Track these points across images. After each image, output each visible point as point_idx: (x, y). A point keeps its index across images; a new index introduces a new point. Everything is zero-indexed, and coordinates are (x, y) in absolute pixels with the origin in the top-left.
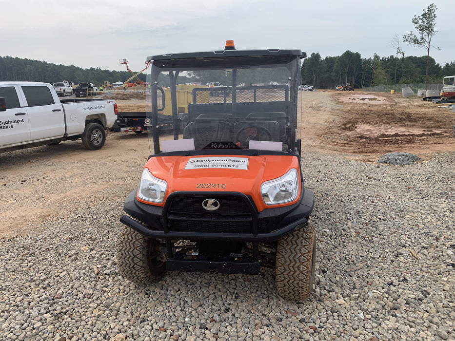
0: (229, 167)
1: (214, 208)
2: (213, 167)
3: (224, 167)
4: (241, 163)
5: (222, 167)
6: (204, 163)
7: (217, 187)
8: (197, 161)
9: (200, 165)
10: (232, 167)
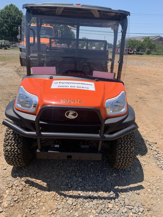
0: (83, 89)
1: (73, 117)
2: (71, 88)
3: (79, 88)
4: (90, 86)
5: (78, 88)
6: (64, 85)
7: (76, 102)
8: (59, 83)
9: (62, 86)
10: (84, 89)
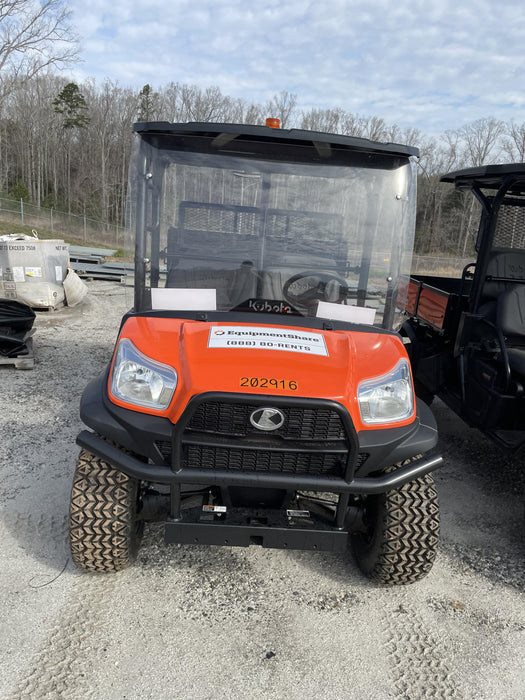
1: (272, 427)
2: (263, 347)
3: (285, 349)
4: (314, 344)
5: (281, 348)
6: (244, 338)
7: (280, 385)
8: (229, 333)
9: (238, 341)
10: (298, 350)
